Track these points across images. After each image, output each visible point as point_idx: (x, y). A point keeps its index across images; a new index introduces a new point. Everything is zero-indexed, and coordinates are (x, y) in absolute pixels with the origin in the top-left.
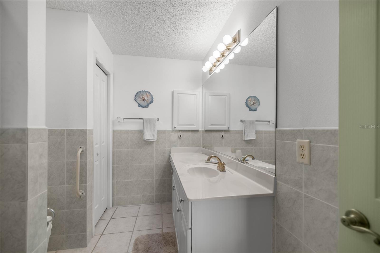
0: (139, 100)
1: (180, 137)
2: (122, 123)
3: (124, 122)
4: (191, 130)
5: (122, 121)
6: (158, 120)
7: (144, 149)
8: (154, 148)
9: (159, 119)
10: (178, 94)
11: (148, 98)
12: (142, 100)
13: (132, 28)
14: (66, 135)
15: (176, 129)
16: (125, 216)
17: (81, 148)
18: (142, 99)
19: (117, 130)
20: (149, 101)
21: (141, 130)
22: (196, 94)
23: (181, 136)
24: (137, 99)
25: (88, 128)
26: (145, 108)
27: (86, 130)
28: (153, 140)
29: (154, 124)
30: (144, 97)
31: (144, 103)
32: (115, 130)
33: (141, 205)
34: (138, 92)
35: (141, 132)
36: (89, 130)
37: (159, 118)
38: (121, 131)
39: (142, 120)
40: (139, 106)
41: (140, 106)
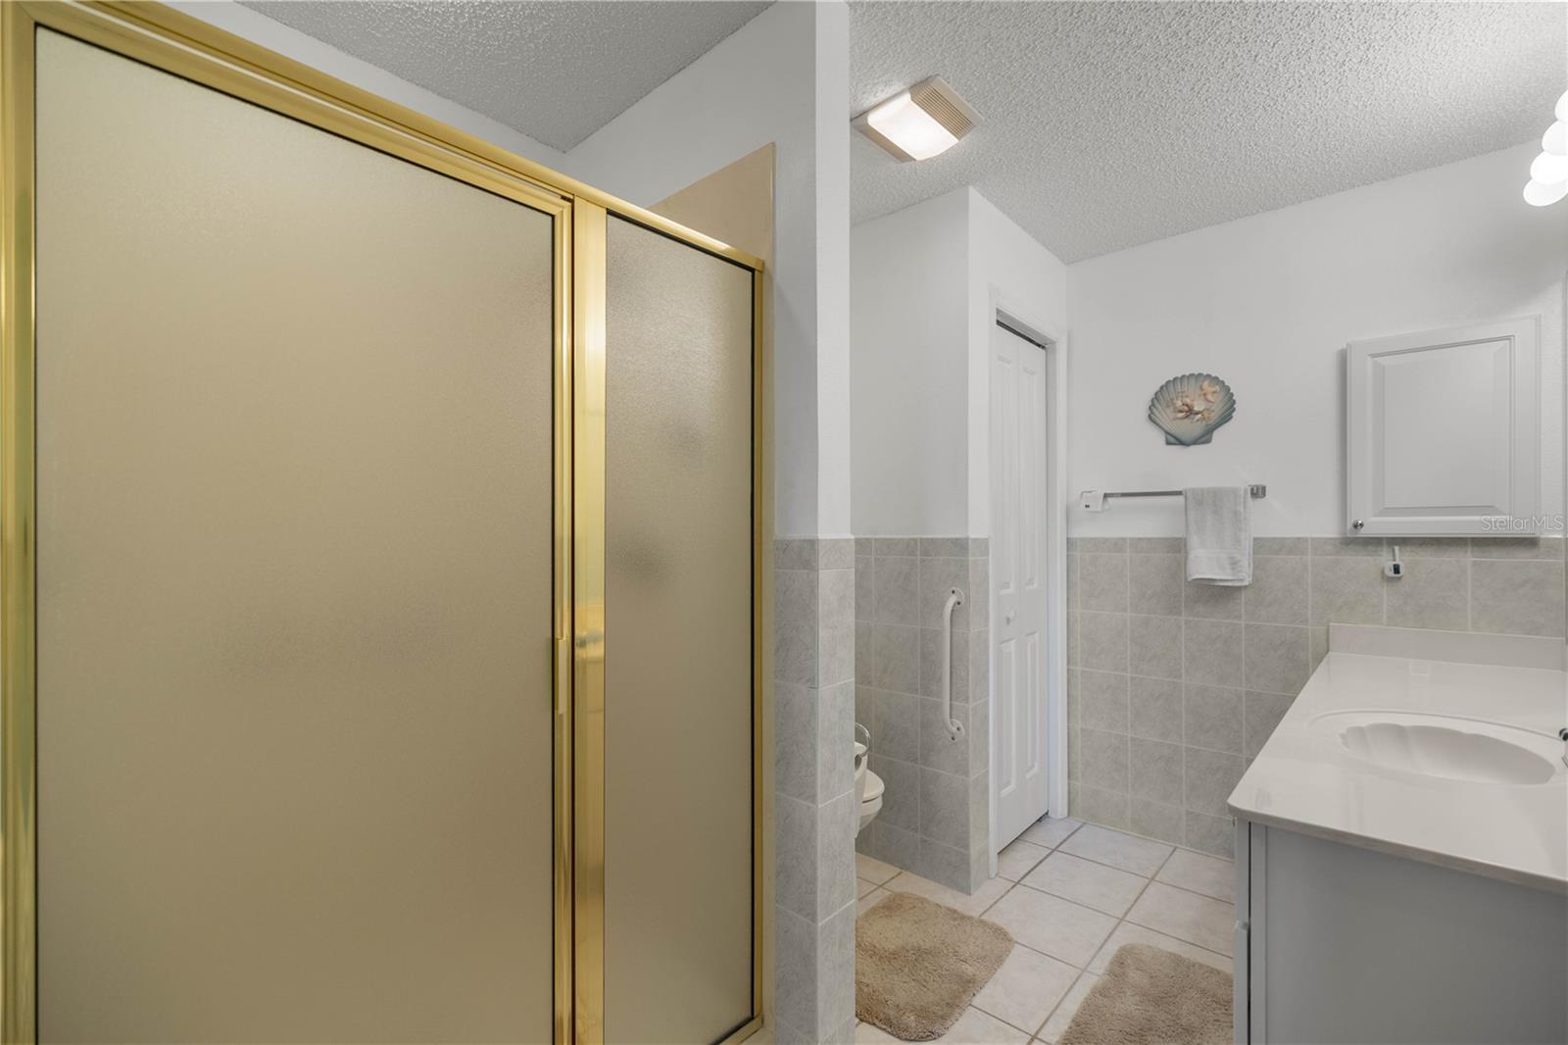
0: (1166, 417)
1: (1391, 574)
2: (1098, 512)
3: (1107, 507)
4: (1473, 539)
5: (1097, 506)
6: (1258, 492)
7: (1191, 618)
8: (1239, 617)
9: (1264, 488)
10: (1376, 359)
11: (1209, 401)
12: (1180, 415)
13: (1110, 162)
14: (919, 553)
15: (1363, 532)
16: (1106, 862)
17: (953, 592)
18: (1181, 412)
19: (1082, 539)
20: (1213, 414)
21: (1180, 539)
22: (1508, 338)
23: (1397, 570)
24: (1158, 415)
25: (972, 536)
26: (1193, 448)
27: (967, 539)
28: (1230, 584)
29: (1236, 513)
30: (1188, 401)
31: (1189, 428)
32: (1076, 539)
33: (1179, 846)
34: (1164, 383)
35: (1177, 547)
36: (975, 540)
37: (1264, 483)
38: (1097, 543)
39: (1181, 499)
40: (1168, 443)
41: (1175, 440)
